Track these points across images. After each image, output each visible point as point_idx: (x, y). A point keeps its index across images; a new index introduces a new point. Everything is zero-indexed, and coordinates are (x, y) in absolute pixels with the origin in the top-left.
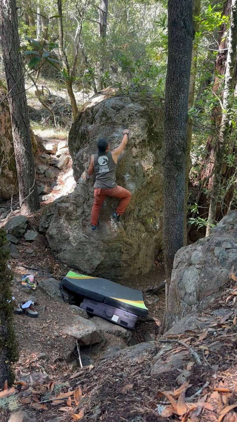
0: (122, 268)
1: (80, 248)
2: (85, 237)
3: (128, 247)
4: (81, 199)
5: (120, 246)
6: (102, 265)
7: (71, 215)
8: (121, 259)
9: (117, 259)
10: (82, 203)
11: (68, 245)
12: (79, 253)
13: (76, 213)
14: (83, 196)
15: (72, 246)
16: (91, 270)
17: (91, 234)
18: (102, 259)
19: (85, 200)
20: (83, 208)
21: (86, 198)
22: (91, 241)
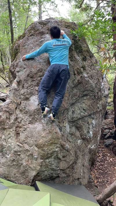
0: (60, 179)
1: (14, 160)
2: (19, 145)
3: (66, 153)
4: (13, 106)
5: (57, 150)
6: (39, 176)
7: (4, 124)
8: (58, 167)
9: (54, 168)
10: (15, 110)
11: (3, 158)
12: (13, 165)
13: (9, 121)
14: (15, 101)
15: (6, 158)
17: (24, 141)
18: (38, 169)
19: (17, 105)
20: (16, 114)
21: (18, 103)
22: (25, 149)
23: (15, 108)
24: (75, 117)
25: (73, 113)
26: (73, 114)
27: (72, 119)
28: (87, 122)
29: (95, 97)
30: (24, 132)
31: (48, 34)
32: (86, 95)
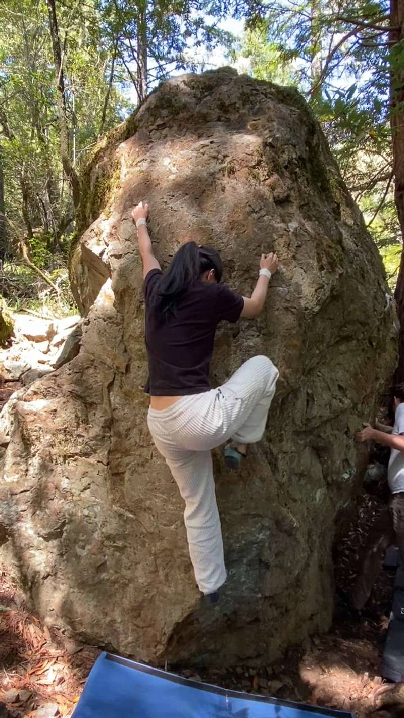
0: (262, 627)
1: (104, 564)
2: (122, 515)
4: (100, 377)
5: (261, 536)
6: (192, 624)
8: (259, 591)
9: (246, 594)
10: (106, 390)
12: (101, 582)
13: (86, 430)
14: (109, 361)
15: (76, 556)
16: (149, 646)
17: (141, 501)
19: (115, 373)
20: (110, 405)
21: (118, 367)
22: (144, 531)
23: (106, 384)
24: (314, 418)
25: (310, 403)
26: (307, 405)
27: (306, 425)
28: (346, 429)
29: (371, 343)
30: (140, 469)
31: (220, 123)
32: (347, 339)
